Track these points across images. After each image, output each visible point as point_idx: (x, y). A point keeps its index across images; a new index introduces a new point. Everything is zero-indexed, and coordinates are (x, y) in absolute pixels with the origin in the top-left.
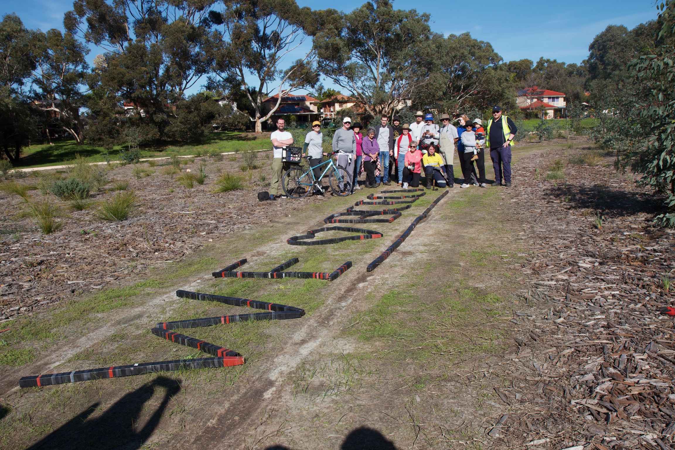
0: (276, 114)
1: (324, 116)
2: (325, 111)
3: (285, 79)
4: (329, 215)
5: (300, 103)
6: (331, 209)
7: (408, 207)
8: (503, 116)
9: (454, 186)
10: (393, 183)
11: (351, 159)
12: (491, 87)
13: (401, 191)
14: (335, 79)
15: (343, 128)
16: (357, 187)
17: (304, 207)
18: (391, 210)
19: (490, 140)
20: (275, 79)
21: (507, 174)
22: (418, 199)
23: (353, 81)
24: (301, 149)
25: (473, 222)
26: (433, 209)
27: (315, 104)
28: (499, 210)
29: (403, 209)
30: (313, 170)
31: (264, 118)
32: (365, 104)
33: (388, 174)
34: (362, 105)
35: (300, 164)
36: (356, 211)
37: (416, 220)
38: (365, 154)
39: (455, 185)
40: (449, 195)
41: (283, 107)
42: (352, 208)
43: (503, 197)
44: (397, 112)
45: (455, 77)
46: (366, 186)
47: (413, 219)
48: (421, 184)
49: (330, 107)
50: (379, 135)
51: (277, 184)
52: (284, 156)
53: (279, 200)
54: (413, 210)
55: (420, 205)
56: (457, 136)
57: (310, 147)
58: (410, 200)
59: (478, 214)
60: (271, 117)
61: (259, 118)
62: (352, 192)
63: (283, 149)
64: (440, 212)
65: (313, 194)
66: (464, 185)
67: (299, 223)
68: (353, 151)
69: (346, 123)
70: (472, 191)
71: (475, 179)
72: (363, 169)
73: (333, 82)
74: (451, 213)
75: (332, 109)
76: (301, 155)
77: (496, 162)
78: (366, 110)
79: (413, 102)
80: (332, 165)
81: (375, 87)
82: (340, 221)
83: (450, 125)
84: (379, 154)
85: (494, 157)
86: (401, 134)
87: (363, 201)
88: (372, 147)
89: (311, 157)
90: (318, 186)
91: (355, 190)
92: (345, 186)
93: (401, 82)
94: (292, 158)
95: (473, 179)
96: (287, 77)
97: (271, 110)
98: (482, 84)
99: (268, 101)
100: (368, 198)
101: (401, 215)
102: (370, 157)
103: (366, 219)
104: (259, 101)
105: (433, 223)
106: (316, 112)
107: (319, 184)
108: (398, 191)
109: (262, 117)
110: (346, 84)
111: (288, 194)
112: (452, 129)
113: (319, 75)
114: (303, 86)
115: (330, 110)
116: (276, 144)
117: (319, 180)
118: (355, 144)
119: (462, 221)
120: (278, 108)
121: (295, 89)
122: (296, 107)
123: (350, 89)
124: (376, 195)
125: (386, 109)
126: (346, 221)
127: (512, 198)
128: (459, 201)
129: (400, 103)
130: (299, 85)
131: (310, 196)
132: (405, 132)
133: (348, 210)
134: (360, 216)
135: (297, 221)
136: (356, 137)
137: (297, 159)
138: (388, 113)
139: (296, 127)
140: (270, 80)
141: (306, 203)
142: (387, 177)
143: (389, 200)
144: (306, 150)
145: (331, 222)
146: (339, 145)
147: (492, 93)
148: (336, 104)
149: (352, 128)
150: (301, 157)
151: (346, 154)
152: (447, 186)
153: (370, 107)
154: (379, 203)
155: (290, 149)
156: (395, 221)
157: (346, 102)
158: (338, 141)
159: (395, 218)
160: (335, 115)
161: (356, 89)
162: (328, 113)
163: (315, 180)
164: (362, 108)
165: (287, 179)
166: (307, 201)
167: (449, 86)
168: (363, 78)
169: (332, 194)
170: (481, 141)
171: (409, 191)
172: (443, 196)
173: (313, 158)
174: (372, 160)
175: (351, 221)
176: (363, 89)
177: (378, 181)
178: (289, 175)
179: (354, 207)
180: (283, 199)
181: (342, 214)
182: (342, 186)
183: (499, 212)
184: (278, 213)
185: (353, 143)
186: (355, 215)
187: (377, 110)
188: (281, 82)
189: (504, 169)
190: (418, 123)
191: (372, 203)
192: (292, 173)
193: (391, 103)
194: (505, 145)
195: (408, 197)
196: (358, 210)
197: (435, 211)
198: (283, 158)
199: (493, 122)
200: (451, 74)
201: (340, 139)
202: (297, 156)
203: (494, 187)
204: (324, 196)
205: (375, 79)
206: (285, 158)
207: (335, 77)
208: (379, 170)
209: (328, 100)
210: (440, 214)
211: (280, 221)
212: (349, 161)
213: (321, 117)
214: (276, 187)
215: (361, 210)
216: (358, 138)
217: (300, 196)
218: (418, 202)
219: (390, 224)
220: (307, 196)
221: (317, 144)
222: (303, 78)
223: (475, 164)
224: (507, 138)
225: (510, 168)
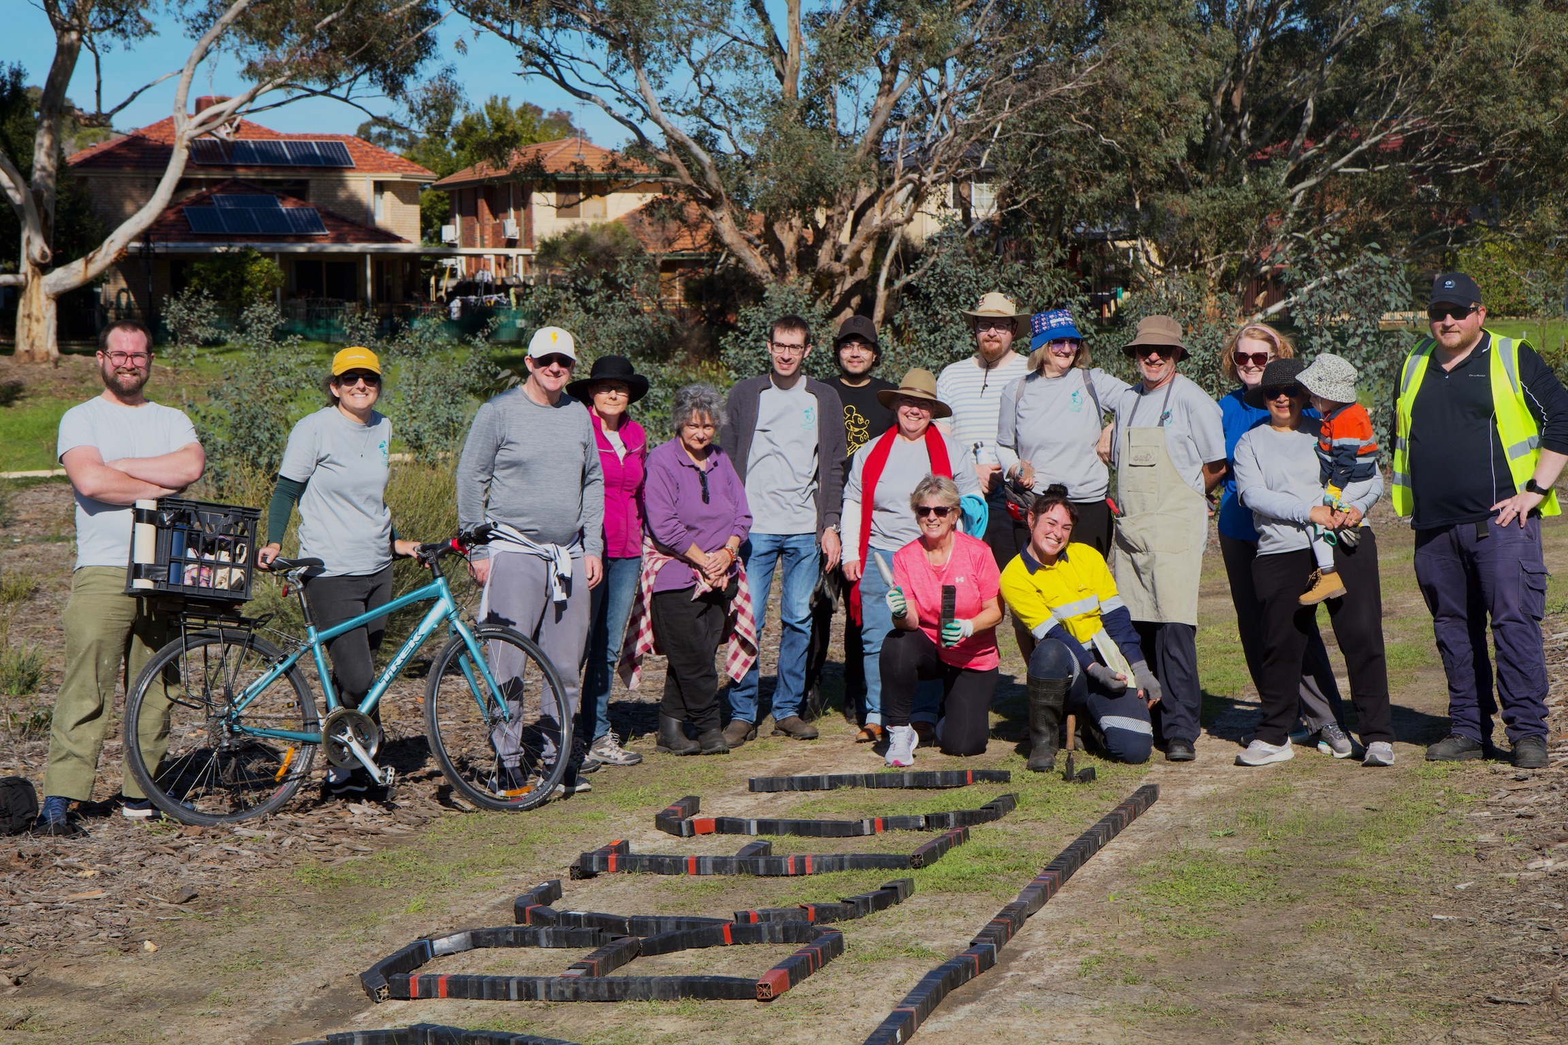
0: (159, 247)
1: (461, 265)
2: (469, 240)
3: (216, 29)
4: (402, 943)
5: (315, 182)
6: (416, 901)
7: (888, 897)
8: (1495, 339)
9: (1201, 755)
10: (834, 725)
11: (566, 582)
12: (1488, 113)
13: (872, 781)
14: (527, 48)
15: (527, 389)
16: (608, 748)
17: (256, 882)
18: (781, 915)
19: (1416, 479)
20: (148, 29)
21: (1520, 691)
22: (962, 838)
23: (639, 61)
24: (249, 515)
25: (1269, 1009)
26: (1045, 913)
27: (406, 192)
28: (1444, 926)
29: (854, 909)
30: (328, 643)
31: (79, 264)
32: (713, 204)
33: (801, 668)
34: (693, 210)
35: (245, 611)
36: (569, 919)
37: (922, 986)
38: (657, 544)
39: (1207, 745)
40: (1157, 814)
41: (201, 199)
42: (551, 892)
43: (1487, 837)
44: (909, 256)
45: (1266, 48)
46: (665, 744)
47: (909, 975)
48: (1001, 732)
49: (498, 210)
50: (757, 436)
51: (92, 732)
52: (146, 555)
53: (102, 831)
54: (919, 915)
55: (964, 883)
56: (1221, 454)
57: (306, 506)
58: (909, 842)
59: (1312, 953)
60: (125, 263)
61: (43, 268)
62: (570, 778)
63: (139, 516)
64: (1078, 933)
65: (327, 791)
66: (1260, 746)
67: (197, 997)
68: (581, 534)
69: (545, 361)
70: (1301, 787)
71: (1323, 708)
72: (648, 637)
73: (518, 66)
74: (1144, 939)
75: (512, 228)
76: (253, 555)
77: (1454, 615)
78: (715, 238)
79: (1005, 198)
80: (446, 617)
81: (777, 104)
82: (460, 988)
83: (1181, 379)
84: (745, 550)
85: (1437, 580)
86: (887, 427)
87: (622, 847)
88: (705, 510)
89: (316, 565)
90: (356, 747)
91: (596, 766)
92: (533, 738)
93: (933, 74)
94: (191, 571)
95: (1314, 714)
96: (228, 16)
97: (119, 219)
98: (1434, 95)
99: (106, 160)
100: (666, 822)
101: (836, 947)
102: (692, 564)
103: (618, 973)
104: (42, 158)
105: (1025, 1007)
106: (413, 243)
107: (358, 732)
108: (853, 781)
109: (60, 258)
110: (598, 77)
111: (163, 798)
112: (1188, 409)
113: (435, 17)
114: (331, 78)
115: (499, 230)
116: (89, 482)
117: (364, 708)
118: (596, 493)
119: (1209, 995)
120: (171, 206)
121: (280, 95)
122: (286, 207)
123: (622, 109)
124: (712, 809)
125: (844, 238)
126: (494, 988)
127: (1539, 850)
128: (1209, 858)
129: (931, 205)
130: (301, 73)
131: (303, 808)
132: (910, 418)
133: (519, 912)
134: (587, 952)
135: (193, 984)
136: (603, 442)
137: (224, 579)
138: (855, 263)
139: (279, 335)
140: (116, 27)
141: (273, 859)
142: (798, 685)
143: (785, 845)
144: (284, 522)
145: (401, 993)
146: (499, 495)
147: (1496, 146)
148: (536, 197)
149: (581, 392)
150: (251, 565)
151: (541, 548)
152: (1156, 754)
153: (741, 224)
154: (720, 865)
155: (182, 517)
156: (799, 989)
157: (598, 187)
158: (490, 468)
159: (796, 971)
160: (529, 262)
161: (656, 110)
162: (490, 253)
163: (336, 708)
164: (696, 226)
165: (157, 700)
166: (278, 841)
167: (1227, 100)
168: (699, 49)
169: (443, 795)
170: (1354, 488)
171: (923, 781)
172: (1114, 824)
173: (333, 569)
174: (704, 586)
175: (527, 990)
176: (699, 112)
177: (745, 710)
178: (171, 675)
179: (566, 884)
180: (127, 824)
181: (478, 940)
182: (509, 743)
183: (1442, 943)
184: (78, 923)
185: (584, 482)
186: (559, 941)
187: (788, 241)
188: (192, 48)
189: (1502, 657)
190: (989, 361)
191: (674, 865)
192: (192, 663)
193: (869, 203)
194: (1509, 509)
195: (903, 823)
196: (581, 911)
197: (1049, 926)
198: (136, 571)
199: (1434, 369)
200: (1240, 35)
201: (502, 456)
202: (224, 557)
203: (1441, 768)
204: (391, 807)
205: (774, 48)
206: (149, 572)
207: (529, 35)
208: (744, 643)
209: (484, 170)
210: (1080, 945)
211: (80, 980)
212: (559, 595)
213: (440, 273)
214: (86, 750)
215: (602, 909)
216: (621, 452)
217: (239, 807)
218: (956, 860)
219: (763, 1010)
220: (284, 807)
221: (356, 488)
222: (330, 28)
223: (1323, 621)
224: (1521, 469)
225: (1538, 651)
